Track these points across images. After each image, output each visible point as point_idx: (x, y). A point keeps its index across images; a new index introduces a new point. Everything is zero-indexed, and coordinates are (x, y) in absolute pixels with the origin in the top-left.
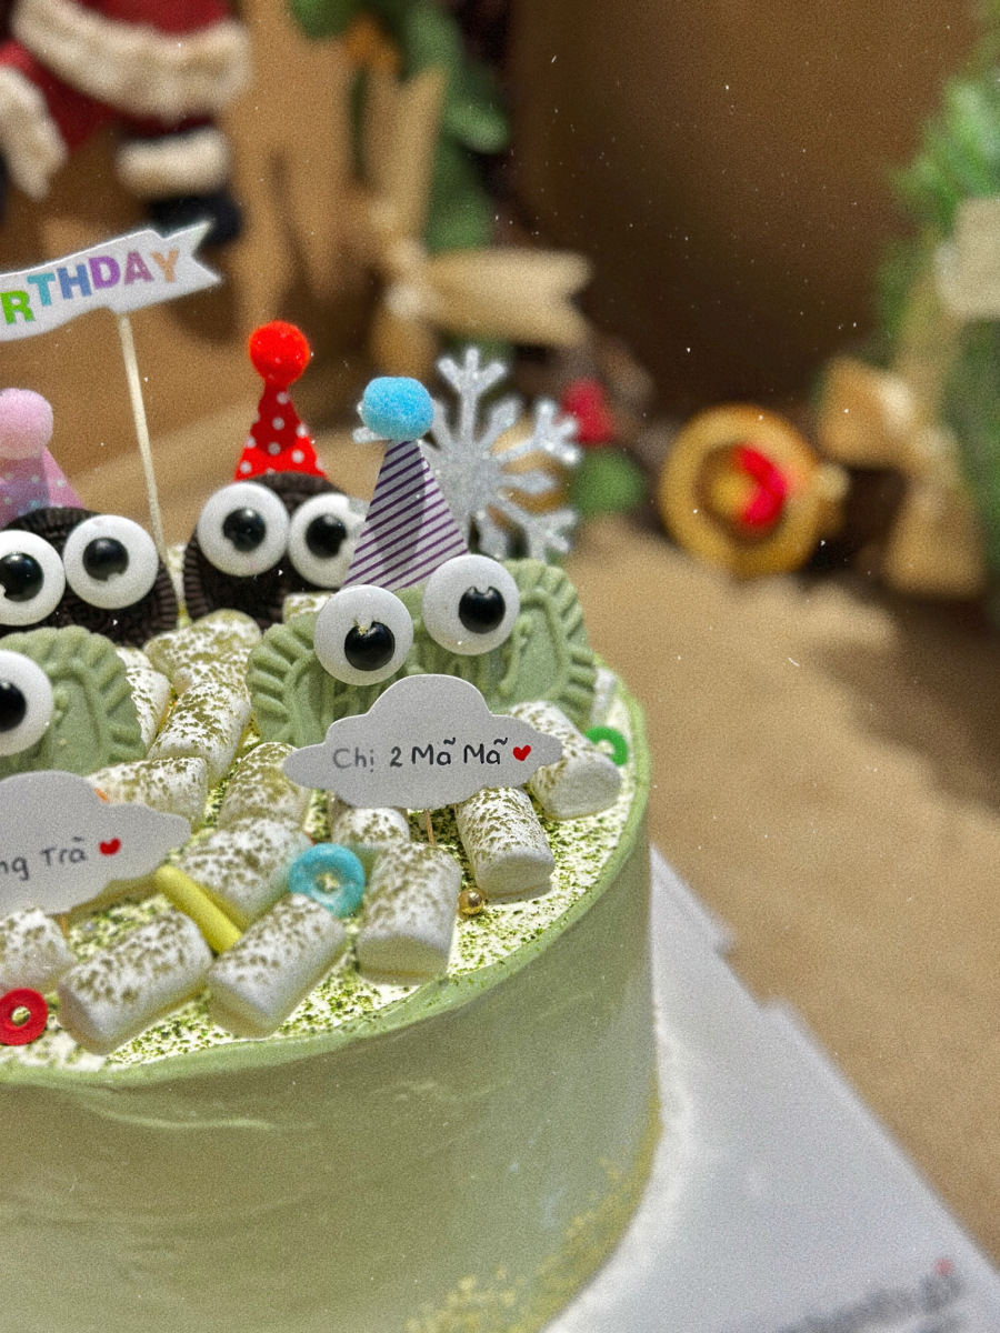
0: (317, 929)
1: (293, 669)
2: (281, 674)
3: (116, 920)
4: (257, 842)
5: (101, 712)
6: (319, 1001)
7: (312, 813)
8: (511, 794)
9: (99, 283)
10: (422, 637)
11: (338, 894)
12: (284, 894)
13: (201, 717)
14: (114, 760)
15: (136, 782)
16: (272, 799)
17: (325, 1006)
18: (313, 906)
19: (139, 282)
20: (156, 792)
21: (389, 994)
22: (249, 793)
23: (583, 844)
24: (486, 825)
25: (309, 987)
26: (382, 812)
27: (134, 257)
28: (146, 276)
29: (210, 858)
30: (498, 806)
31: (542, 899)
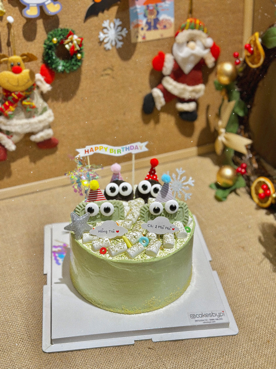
0: (141, 248)
1: (146, 211)
2: (144, 211)
3: (117, 241)
4: (136, 235)
5: (120, 212)
6: (139, 257)
7: (145, 231)
8: (171, 234)
9: (131, 149)
10: (164, 209)
11: (145, 243)
12: (138, 242)
13: (133, 215)
14: (121, 219)
15: (122, 223)
16: (139, 229)
17: (140, 258)
18: (141, 244)
19: (137, 150)
20: (125, 225)
21: (149, 257)
22: (136, 227)
23: (180, 243)
24: (166, 238)
25: (138, 255)
26: (153, 234)
27: (136, 146)
28: (138, 148)
29: (130, 235)
30: (168, 236)
31: (172, 249)
